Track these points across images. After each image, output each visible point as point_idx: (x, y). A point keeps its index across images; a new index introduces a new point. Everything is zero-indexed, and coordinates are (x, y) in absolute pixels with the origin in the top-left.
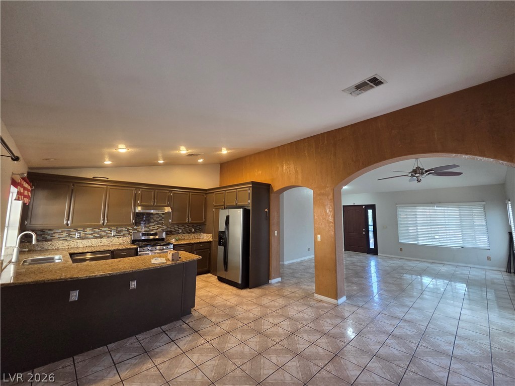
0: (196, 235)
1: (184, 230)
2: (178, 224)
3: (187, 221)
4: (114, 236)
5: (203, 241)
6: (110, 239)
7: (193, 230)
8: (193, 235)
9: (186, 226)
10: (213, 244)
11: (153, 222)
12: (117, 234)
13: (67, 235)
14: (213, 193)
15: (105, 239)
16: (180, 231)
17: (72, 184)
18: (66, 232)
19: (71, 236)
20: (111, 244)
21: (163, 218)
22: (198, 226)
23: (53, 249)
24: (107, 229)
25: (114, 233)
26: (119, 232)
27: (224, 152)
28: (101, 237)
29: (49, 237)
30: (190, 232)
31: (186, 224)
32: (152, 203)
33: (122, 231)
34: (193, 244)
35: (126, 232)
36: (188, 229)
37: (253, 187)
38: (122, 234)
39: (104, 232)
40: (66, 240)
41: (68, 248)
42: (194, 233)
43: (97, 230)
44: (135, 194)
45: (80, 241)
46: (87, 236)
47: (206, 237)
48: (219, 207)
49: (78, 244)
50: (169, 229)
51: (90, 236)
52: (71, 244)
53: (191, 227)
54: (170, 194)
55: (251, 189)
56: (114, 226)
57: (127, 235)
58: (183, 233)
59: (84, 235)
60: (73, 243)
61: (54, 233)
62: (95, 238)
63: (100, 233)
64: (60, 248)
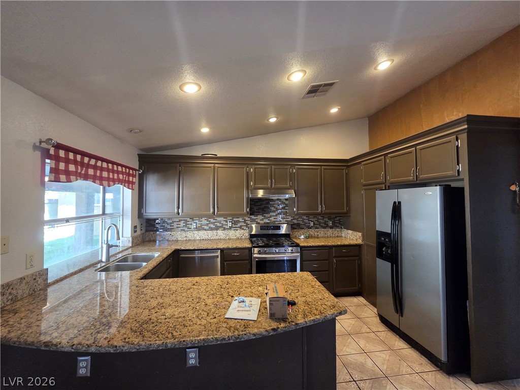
0: (336, 232)
1: (316, 222)
2: (308, 215)
3: (320, 210)
4: (230, 228)
5: (346, 243)
6: (226, 232)
7: (330, 223)
8: (330, 230)
9: (320, 218)
10: (365, 250)
11: (274, 212)
12: (233, 226)
13: (184, 224)
14: (360, 163)
15: (221, 232)
16: (312, 224)
17: (178, 165)
18: (183, 221)
19: (188, 226)
20: (227, 238)
21: (287, 205)
22: (338, 218)
23: (173, 241)
24: (222, 219)
25: (230, 224)
26: (235, 223)
27: (384, 64)
28: (217, 228)
29: (169, 227)
30: (326, 226)
31: (319, 214)
32: (269, 185)
33: (239, 222)
34: (331, 247)
35: (243, 224)
36: (322, 221)
37: (469, 132)
38: (239, 225)
39: (220, 222)
40: (184, 230)
41: (186, 240)
42: (331, 228)
43: (212, 220)
44: (247, 173)
45: (196, 232)
46: (203, 227)
47: (352, 237)
48: (373, 187)
49: (195, 235)
50: (295, 221)
51: (206, 227)
52: (188, 236)
53: (327, 219)
54: (292, 170)
55: (464, 136)
56: (229, 215)
57: (245, 228)
58: (315, 227)
59: (200, 225)
60: (191, 234)
61: (173, 222)
62: (211, 229)
63: (216, 224)
64: (179, 239)
